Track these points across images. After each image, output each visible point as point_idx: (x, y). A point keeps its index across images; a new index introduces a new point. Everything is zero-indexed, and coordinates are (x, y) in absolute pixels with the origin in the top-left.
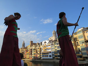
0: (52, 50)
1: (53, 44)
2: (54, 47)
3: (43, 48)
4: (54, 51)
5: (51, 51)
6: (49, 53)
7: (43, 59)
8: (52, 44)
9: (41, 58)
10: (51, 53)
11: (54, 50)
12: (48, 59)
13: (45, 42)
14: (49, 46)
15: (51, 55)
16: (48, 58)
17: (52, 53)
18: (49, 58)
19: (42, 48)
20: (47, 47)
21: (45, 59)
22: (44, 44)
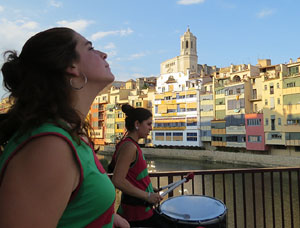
0: (203, 114)
1: (208, 89)
2: (212, 102)
3: (159, 102)
4: (209, 120)
5: (198, 120)
6: (188, 125)
7: (160, 147)
8: (203, 92)
9: (150, 141)
10: (194, 124)
11: (212, 114)
12: (182, 147)
13: (171, 80)
14: (191, 96)
15: (197, 132)
16: (179, 144)
17: (201, 124)
18: (185, 142)
19: (154, 103)
20: (179, 101)
21: (166, 147)
22: (166, 86)
